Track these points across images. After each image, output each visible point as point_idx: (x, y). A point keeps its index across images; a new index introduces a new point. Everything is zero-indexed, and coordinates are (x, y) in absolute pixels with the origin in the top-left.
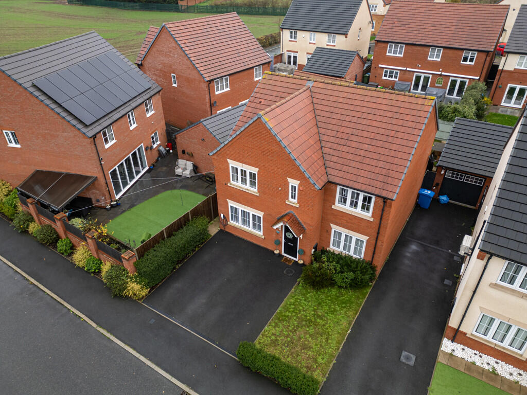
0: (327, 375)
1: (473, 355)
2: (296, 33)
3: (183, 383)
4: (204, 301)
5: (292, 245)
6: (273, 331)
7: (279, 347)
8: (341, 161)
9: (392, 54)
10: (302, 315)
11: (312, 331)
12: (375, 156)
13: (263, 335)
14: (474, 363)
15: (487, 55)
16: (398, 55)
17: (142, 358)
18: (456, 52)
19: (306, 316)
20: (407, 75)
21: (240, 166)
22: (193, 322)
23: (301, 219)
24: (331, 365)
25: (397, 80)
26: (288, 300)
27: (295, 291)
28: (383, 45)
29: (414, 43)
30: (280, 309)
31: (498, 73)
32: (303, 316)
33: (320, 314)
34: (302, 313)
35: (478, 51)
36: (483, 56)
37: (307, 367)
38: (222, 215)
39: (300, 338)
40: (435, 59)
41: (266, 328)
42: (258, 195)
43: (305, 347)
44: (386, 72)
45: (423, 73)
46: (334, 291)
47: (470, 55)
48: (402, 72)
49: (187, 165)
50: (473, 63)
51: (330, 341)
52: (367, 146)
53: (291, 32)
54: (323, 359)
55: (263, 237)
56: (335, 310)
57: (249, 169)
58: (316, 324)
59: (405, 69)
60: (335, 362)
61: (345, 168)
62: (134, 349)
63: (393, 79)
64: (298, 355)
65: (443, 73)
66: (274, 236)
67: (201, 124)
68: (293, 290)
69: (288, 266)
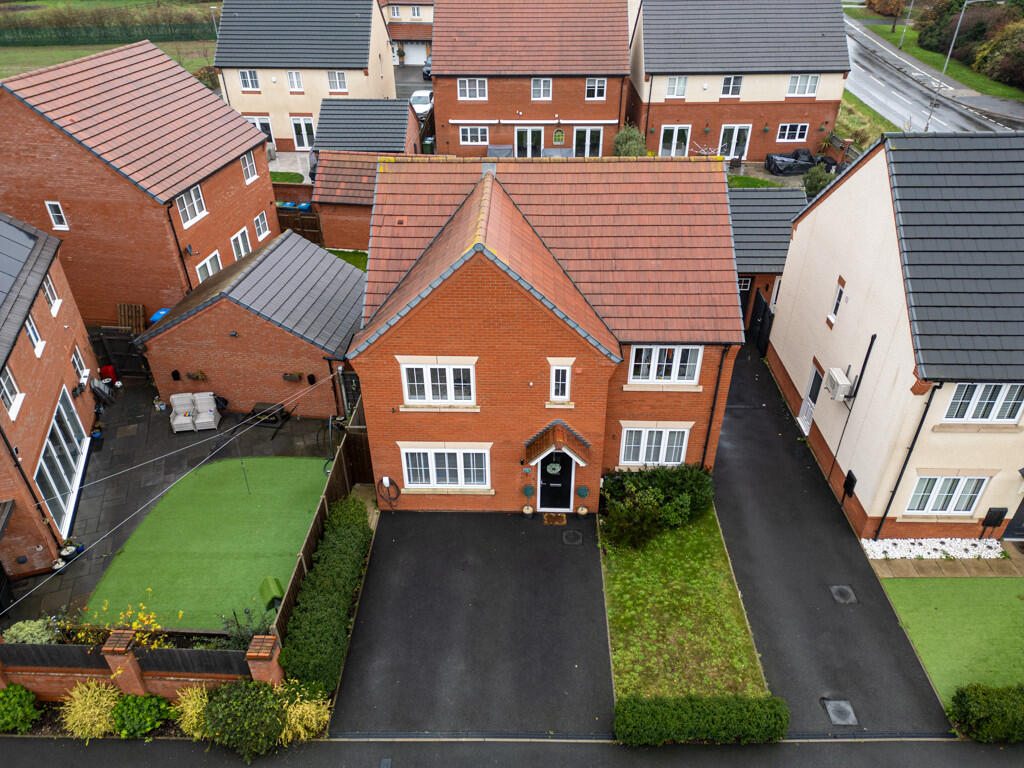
0: (766, 684)
1: (911, 547)
2: (254, 76)
4: (461, 667)
5: (560, 485)
6: (630, 656)
7: (661, 680)
8: (622, 300)
9: (467, 98)
10: (654, 603)
11: (689, 623)
12: (677, 277)
13: (618, 673)
14: (920, 558)
15: (623, 82)
16: (478, 98)
18: (574, 81)
19: (661, 602)
20: (503, 133)
21: (426, 364)
22: (472, 717)
23: (580, 429)
24: (759, 664)
25: (487, 143)
26: (610, 589)
27: (609, 566)
28: (448, 82)
29: (503, 73)
30: (609, 612)
31: (644, 109)
32: (657, 605)
33: (678, 587)
34: (651, 599)
35: (608, 76)
36: (616, 83)
37: (730, 688)
38: (386, 481)
39: (681, 645)
40: (542, 98)
41: (613, 657)
42: (478, 410)
43: (702, 656)
44: (465, 131)
45: (529, 125)
46: (669, 539)
47: (596, 86)
48: (494, 128)
49: (198, 402)
50: (603, 98)
51: (727, 626)
52: (653, 262)
53: (243, 75)
54: (740, 660)
55: (493, 492)
56: (695, 571)
57: (450, 364)
58: (687, 609)
59: (496, 122)
60: (759, 655)
61: (636, 312)
63: (480, 143)
64: (701, 677)
65: (562, 122)
66: (518, 482)
67: (224, 300)
68: (603, 567)
69: (563, 529)
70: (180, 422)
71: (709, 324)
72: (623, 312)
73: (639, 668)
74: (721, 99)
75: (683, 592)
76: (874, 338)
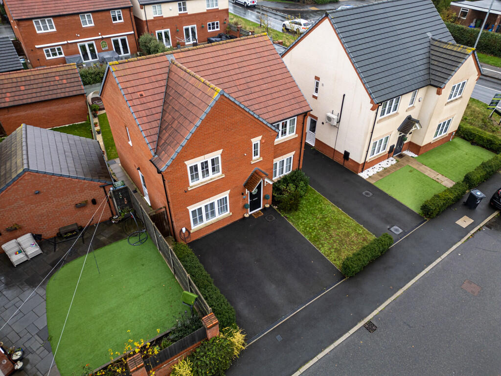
0: (371, 233)
1: (373, 170)
3: (356, 324)
4: (273, 286)
5: (257, 198)
6: (327, 248)
7: (342, 250)
9: (43, 31)
10: (318, 226)
11: (334, 227)
12: (276, 89)
13: (328, 256)
14: (378, 172)
15: (130, 11)
16: (50, 30)
17: (320, 356)
18: (104, 14)
19: (320, 225)
20: (71, 48)
21: (198, 161)
22: (294, 302)
23: (264, 169)
24: (365, 229)
25: (63, 56)
26: (300, 229)
27: (292, 221)
28: (27, 23)
29: (61, 13)
30: (306, 237)
31: (145, 23)
32: (320, 226)
33: (321, 217)
34: (316, 225)
35: (121, 8)
36: (127, 11)
37: (364, 241)
38: (184, 230)
39: (338, 235)
40: (89, 25)
41: (321, 252)
42: (224, 176)
43: (348, 235)
44: (47, 51)
45: (86, 41)
46: (303, 202)
47: (117, 14)
48: (65, 46)
50: (122, 21)
51: (346, 221)
52: (264, 85)
54: (359, 230)
55: (231, 214)
56: (321, 208)
57: (212, 156)
58: (330, 222)
59: (66, 42)
60: (362, 226)
62: (307, 362)
63: (59, 56)
64: (353, 242)
65: (104, 36)
66: (241, 204)
67: (27, 173)
68: (290, 223)
69: (263, 217)
70: (16, 259)
71: (297, 106)
72: (265, 110)
73: (333, 250)
74: (179, 14)
75: (324, 218)
76: (344, 95)
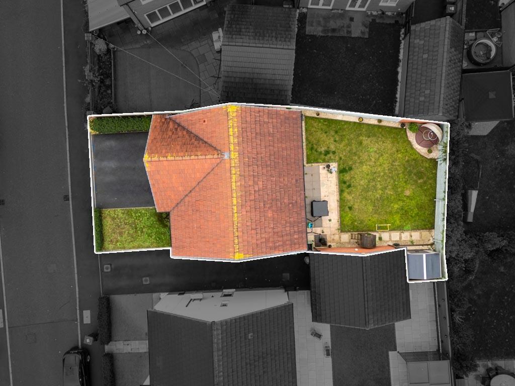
3: (72, 192)
4: (113, 167)
6: (120, 214)
7: (112, 222)
11: (131, 232)
13: (114, 210)
17: (69, 164)
19: (138, 224)
26: (143, 209)
27: (151, 209)
30: (134, 208)
33: (144, 230)
34: (138, 221)
37: (111, 240)
39: (124, 229)
41: (119, 209)
43: (121, 234)
51: (131, 243)
54: (120, 245)
56: (151, 237)
58: (136, 232)
62: (70, 157)
64: (114, 233)
68: (151, 208)
73: (116, 216)
75: (142, 232)
